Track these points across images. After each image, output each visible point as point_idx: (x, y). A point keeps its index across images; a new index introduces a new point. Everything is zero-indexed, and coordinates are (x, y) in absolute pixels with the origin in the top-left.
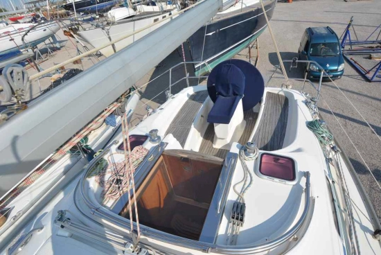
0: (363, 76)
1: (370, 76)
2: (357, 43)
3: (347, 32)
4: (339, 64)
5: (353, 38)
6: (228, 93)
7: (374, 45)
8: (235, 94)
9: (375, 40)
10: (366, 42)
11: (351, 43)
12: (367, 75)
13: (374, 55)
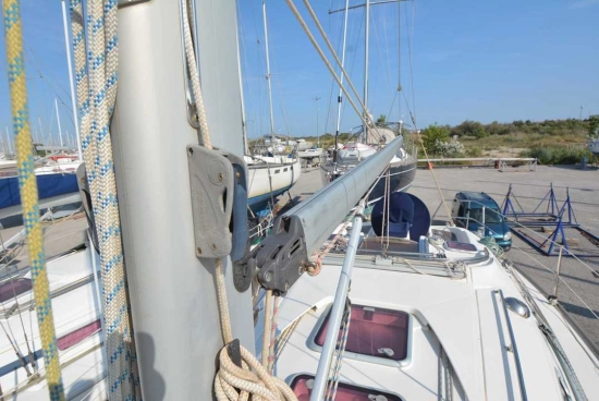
0: (539, 249)
1: (546, 249)
2: (523, 214)
3: (508, 201)
4: (504, 233)
5: (517, 210)
6: (397, 218)
7: (547, 218)
8: (404, 221)
9: (545, 211)
10: (533, 214)
11: (515, 215)
12: (543, 249)
13: (546, 228)
